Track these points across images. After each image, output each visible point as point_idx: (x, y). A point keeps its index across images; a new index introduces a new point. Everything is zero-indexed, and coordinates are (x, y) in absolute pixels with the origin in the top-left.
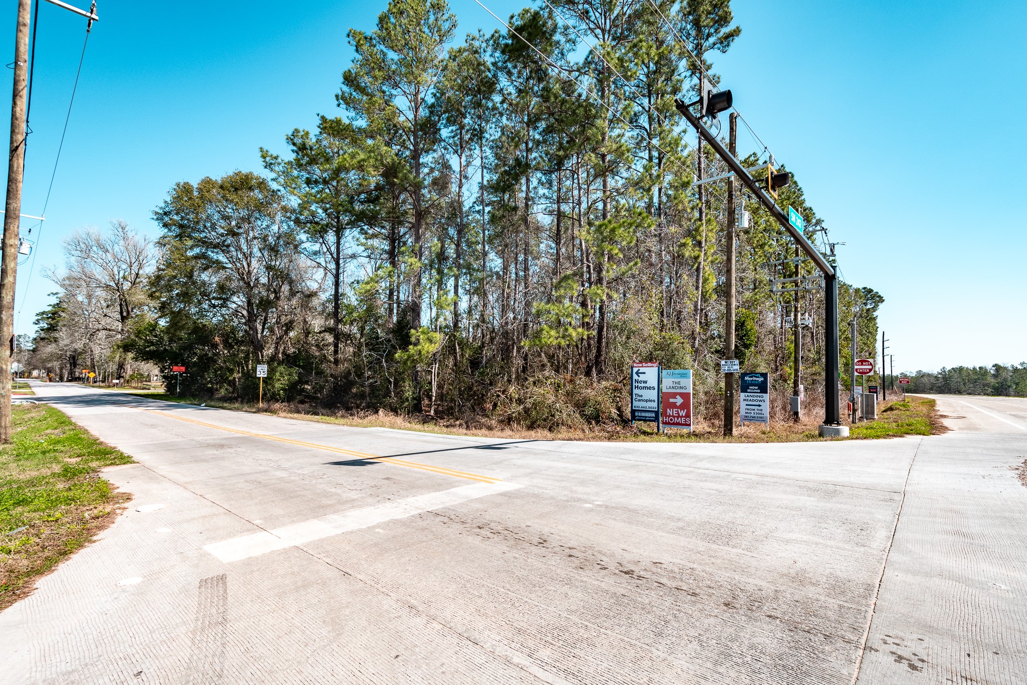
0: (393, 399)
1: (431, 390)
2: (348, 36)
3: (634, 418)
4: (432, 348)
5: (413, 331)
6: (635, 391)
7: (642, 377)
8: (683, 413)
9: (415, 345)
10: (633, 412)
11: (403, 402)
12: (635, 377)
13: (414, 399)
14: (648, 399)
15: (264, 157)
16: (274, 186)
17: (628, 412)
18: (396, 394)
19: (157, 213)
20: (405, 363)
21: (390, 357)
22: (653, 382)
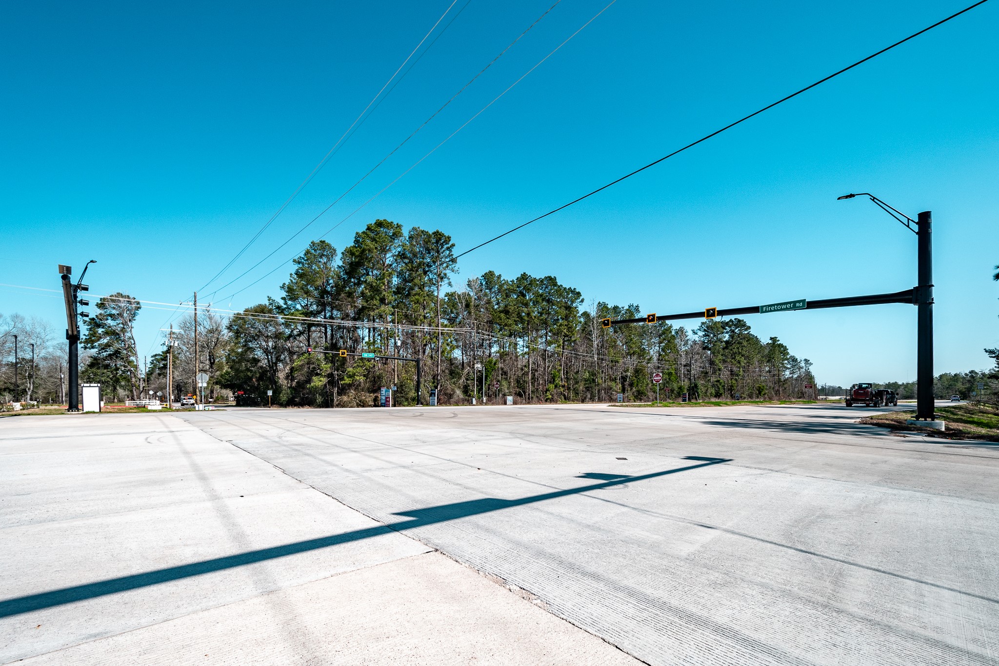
10: (381, 404)
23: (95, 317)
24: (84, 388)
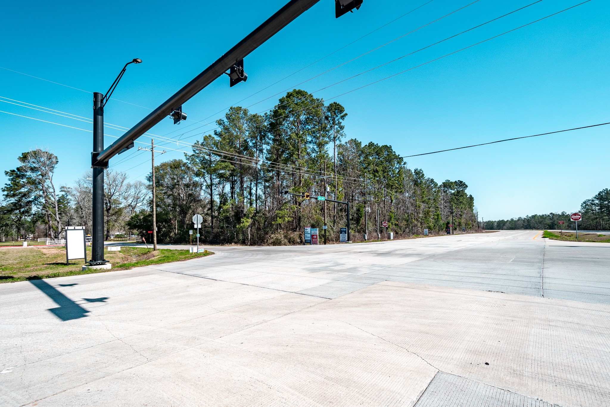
0: (236, 240)
1: (248, 236)
2: (216, 122)
3: (305, 242)
4: (248, 224)
5: (242, 219)
6: (306, 235)
7: (307, 231)
8: (316, 240)
9: (242, 223)
10: (305, 240)
11: (239, 241)
12: (305, 231)
13: (242, 239)
14: (308, 237)
15: (186, 156)
16: (190, 165)
17: (304, 240)
18: (237, 239)
19: (147, 177)
20: (240, 228)
21: (234, 227)
22: (309, 232)
23: (16, 170)
24: (68, 231)
